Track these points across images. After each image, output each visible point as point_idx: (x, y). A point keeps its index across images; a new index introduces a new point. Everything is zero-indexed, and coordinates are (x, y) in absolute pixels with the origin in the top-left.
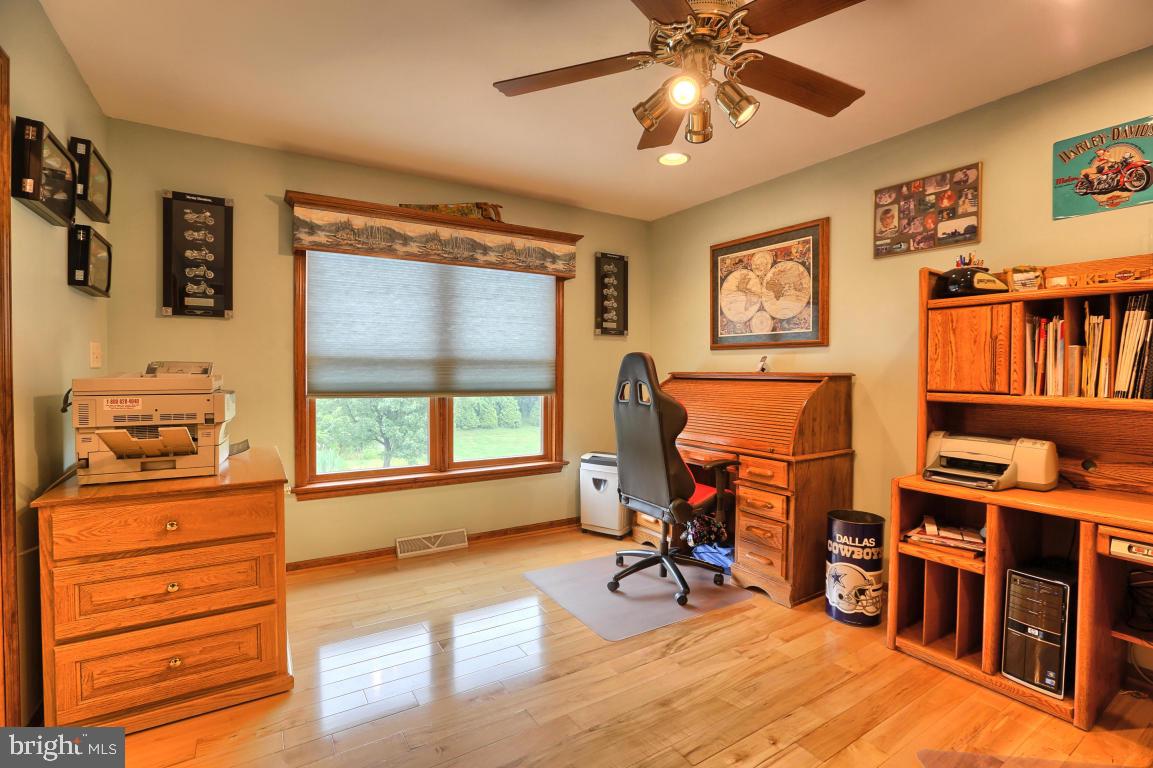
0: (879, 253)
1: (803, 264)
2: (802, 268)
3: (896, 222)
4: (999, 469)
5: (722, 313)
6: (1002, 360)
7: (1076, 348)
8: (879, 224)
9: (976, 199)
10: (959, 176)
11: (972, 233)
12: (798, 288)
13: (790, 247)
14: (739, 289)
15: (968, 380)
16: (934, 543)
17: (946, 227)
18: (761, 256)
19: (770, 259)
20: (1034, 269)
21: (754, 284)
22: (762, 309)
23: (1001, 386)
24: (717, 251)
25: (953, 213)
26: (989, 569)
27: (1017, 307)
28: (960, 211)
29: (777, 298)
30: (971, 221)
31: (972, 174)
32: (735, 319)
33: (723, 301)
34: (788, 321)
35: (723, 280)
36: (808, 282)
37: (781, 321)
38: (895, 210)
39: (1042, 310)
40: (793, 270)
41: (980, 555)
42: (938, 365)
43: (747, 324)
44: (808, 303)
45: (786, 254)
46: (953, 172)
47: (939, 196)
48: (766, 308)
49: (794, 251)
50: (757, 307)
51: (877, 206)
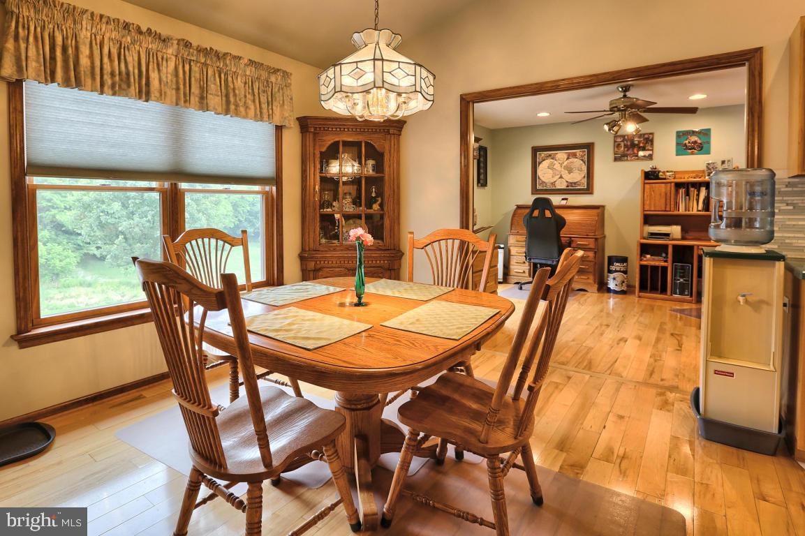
0: (616, 159)
1: (582, 160)
2: (581, 162)
3: (622, 149)
4: (667, 235)
5: (539, 178)
6: (668, 201)
7: (687, 197)
8: (616, 149)
9: (652, 144)
10: (646, 136)
11: (650, 157)
12: (580, 170)
13: (576, 153)
14: (548, 167)
15: (657, 207)
16: (650, 260)
17: (641, 153)
18: (561, 155)
19: (566, 156)
20: (672, 172)
21: (557, 166)
22: (561, 177)
23: (668, 209)
24: (535, 150)
25: (644, 149)
26: (669, 264)
27: (673, 184)
28: (647, 148)
29: (569, 173)
30: (651, 152)
31: (651, 136)
32: (547, 181)
33: (539, 173)
34: (575, 183)
35: (539, 164)
36: (585, 168)
37: (571, 183)
38: (622, 144)
39: (678, 186)
40: (577, 162)
41: (666, 261)
42: (648, 202)
43: (553, 184)
44: (584, 177)
45: (575, 155)
46: (644, 134)
47: (639, 142)
48: (563, 176)
49: (578, 154)
50: (559, 176)
51: (615, 142)
